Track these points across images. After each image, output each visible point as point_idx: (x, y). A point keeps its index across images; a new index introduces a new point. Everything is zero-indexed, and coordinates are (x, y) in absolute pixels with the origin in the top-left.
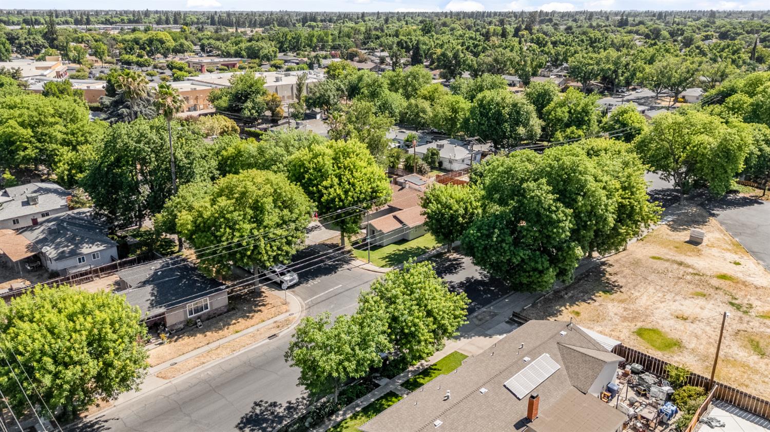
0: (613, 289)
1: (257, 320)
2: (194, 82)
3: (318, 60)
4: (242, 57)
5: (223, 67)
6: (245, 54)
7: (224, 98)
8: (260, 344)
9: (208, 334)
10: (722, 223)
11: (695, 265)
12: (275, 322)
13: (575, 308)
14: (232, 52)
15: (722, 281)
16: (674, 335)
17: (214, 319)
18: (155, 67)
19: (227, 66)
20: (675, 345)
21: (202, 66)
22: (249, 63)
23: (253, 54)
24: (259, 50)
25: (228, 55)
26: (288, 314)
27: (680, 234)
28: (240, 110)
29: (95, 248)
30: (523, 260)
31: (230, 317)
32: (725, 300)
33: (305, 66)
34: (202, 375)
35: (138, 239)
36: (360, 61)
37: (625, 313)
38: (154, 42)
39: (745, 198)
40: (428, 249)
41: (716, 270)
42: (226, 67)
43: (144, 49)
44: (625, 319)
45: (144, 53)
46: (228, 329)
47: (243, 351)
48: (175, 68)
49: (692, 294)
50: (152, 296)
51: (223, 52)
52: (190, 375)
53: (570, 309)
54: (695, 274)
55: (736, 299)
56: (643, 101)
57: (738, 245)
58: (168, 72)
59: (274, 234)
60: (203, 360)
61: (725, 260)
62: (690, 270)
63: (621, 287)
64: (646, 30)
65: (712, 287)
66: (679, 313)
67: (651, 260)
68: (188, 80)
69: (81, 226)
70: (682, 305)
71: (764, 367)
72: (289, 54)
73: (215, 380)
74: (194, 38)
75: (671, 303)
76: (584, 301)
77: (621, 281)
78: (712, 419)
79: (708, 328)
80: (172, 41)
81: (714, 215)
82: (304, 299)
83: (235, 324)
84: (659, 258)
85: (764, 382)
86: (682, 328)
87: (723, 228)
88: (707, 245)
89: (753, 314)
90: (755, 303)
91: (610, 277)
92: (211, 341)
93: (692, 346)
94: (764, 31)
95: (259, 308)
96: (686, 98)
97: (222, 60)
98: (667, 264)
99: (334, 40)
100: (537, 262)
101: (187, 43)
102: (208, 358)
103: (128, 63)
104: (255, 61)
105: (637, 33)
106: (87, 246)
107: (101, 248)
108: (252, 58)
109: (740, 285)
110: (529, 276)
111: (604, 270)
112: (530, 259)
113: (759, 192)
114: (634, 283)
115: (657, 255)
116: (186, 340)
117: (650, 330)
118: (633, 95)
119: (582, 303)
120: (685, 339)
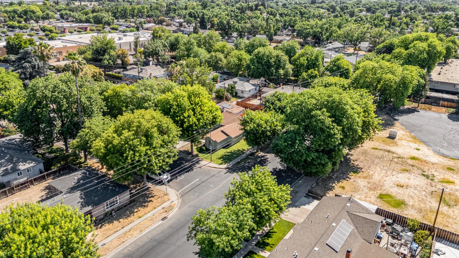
0: (358, 170)
1: (151, 208)
2: (63, 41)
3: (142, 25)
4: (91, 23)
5: (79, 30)
6: (92, 21)
7: (88, 52)
8: (157, 225)
9: (121, 220)
10: (402, 125)
11: (397, 152)
12: (163, 208)
13: (341, 184)
14: (83, 19)
15: (414, 161)
16: (400, 197)
17: (122, 209)
18: (32, 30)
19: (81, 28)
20: (402, 203)
21: (65, 29)
22: (96, 27)
23: (98, 21)
24: (102, 19)
25: (81, 21)
26: (169, 202)
27: (383, 132)
28: (101, 60)
29: (27, 166)
30: (313, 159)
31: (132, 207)
32: (419, 173)
33: (135, 29)
34: (125, 251)
35: (54, 154)
36: (167, 25)
37: (369, 185)
38: (29, 13)
39: (409, 109)
40: (244, 150)
41: (408, 154)
42: (81, 30)
43: (22, 17)
44: (370, 189)
45: (22, 19)
46: (133, 215)
47: (147, 230)
48: (47, 30)
49: (400, 170)
50: (81, 199)
51: (76, 19)
52: (117, 251)
53: (338, 185)
54: (399, 158)
55: (425, 172)
56: (337, 50)
57: (414, 138)
58: (41, 33)
59: (160, 152)
60: (122, 240)
61: (411, 147)
62: (395, 155)
63: (362, 169)
64: (327, 6)
65: (410, 165)
66: (397, 183)
67: (372, 150)
68: (59, 39)
69: (14, 149)
70: (398, 178)
71: (452, 213)
72: (120, 20)
73: (135, 253)
74: (54, 9)
75: (391, 177)
76: (344, 179)
77: (361, 165)
78: (437, 250)
79: (416, 191)
80: (40, 12)
81: (396, 120)
82: (178, 191)
83: (137, 212)
84: (376, 149)
85: (455, 223)
86: (402, 192)
87: (403, 127)
88: (399, 139)
89: (436, 180)
90: (436, 174)
91: (354, 162)
92: (124, 225)
93: (411, 203)
94: (389, 7)
95: (150, 199)
96: (361, 48)
97: (77, 25)
98: (382, 152)
99: (148, 12)
100: (321, 160)
101: (51, 13)
102: (126, 238)
103: (13, 27)
104: (100, 25)
105: (322, 8)
106: (22, 164)
107: (32, 165)
108: (98, 24)
109: (423, 163)
110: (317, 168)
111: (349, 158)
112: (317, 157)
113: (415, 105)
114: (368, 165)
115: (375, 147)
116: (107, 227)
117: (386, 195)
118: (330, 46)
119: (344, 180)
120: (406, 199)
